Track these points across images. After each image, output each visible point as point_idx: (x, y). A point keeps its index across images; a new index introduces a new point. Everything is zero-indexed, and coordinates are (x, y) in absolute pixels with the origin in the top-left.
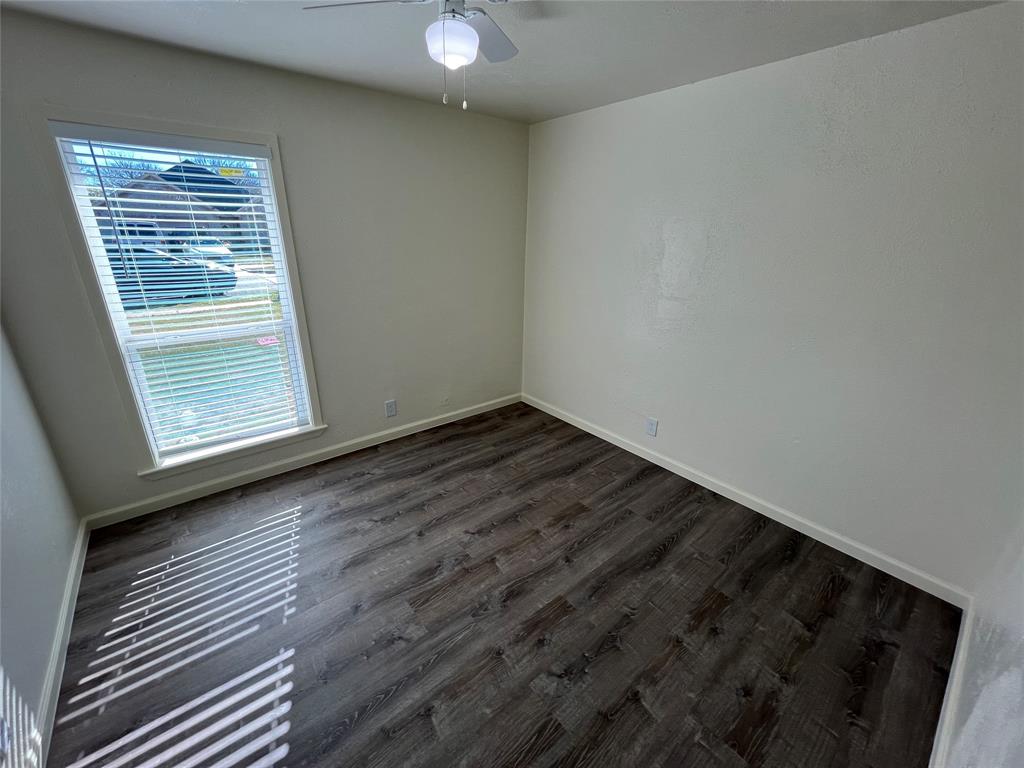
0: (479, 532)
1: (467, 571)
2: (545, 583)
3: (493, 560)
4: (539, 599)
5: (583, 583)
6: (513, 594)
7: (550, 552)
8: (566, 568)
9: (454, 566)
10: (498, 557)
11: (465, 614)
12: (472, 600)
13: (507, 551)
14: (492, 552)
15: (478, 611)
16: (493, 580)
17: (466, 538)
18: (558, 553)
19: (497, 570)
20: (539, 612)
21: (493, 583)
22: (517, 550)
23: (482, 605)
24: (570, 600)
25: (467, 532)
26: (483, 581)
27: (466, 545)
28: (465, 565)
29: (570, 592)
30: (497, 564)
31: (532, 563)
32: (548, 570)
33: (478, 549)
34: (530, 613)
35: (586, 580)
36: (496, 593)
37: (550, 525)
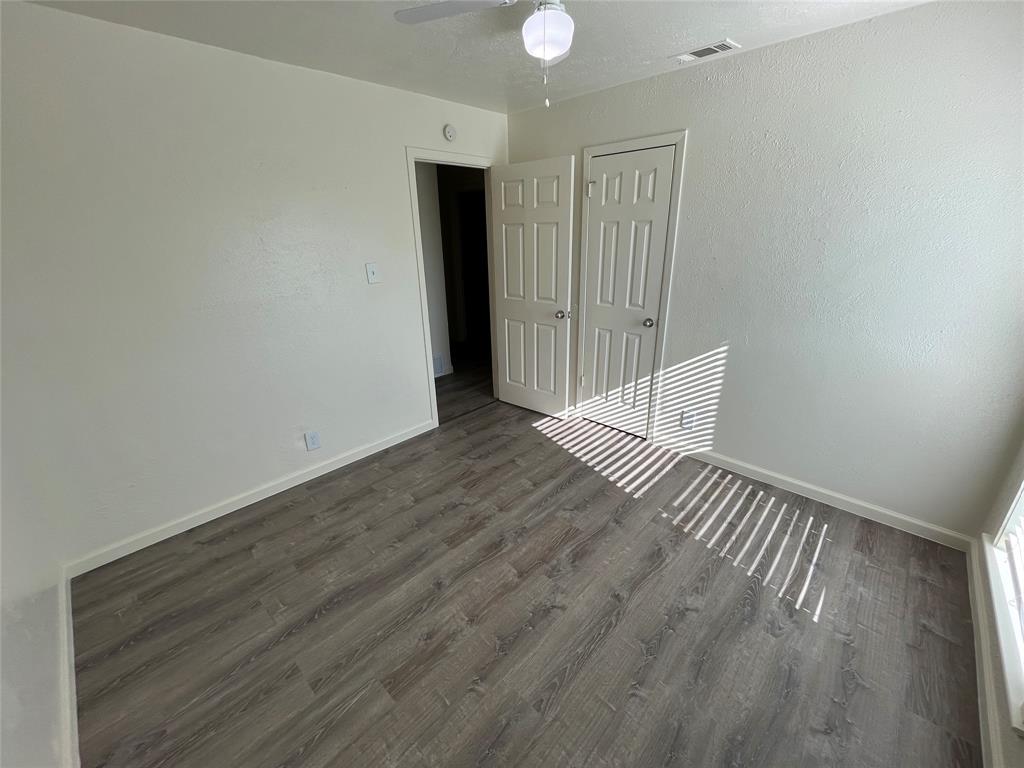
0: (547, 611)
1: (544, 560)
2: (467, 558)
3: (521, 575)
4: (472, 545)
5: (429, 563)
6: (495, 547)
7: (459, 592)
8: (442, 576)
9: (559, 564)
10: (516, 580)
11: (532, 528)
12: (529, 537)
13: (508, 588)
14: (524, 583)
15: (522, 532)
16: (515, 556)
17: (559, 599)
18: (449, 593)
19: (514, 564)
20: (473, 535)
21: (515, 553)
22: (495, 591)
23: (520, 535)
24: (444, 546)
25: (563, 608)
26: (526, 554)
27: (556, 590)
28: (547, 567)
29: (444, 553)
30: (515, 572)
31: (480, 577)
32: (461, 572)
33: (539, 588)
34: (480, 534)
35: (424, 566)
36: (510, 545)
37: (452, 636)
